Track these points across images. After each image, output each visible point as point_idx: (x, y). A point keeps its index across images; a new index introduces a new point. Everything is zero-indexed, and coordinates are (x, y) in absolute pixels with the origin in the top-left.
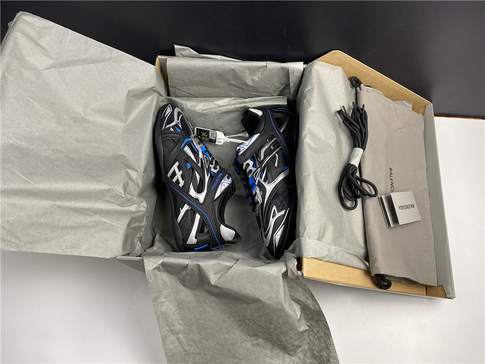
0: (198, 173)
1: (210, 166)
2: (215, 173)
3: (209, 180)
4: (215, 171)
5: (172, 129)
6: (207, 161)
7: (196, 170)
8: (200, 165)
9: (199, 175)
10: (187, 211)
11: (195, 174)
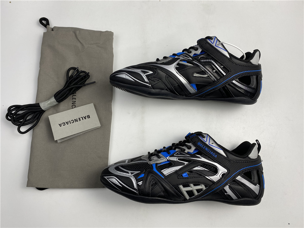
0: (195, 167)
1: (186, 152)
2: (195, 149)
3: (205, 158)
4: (193, 148)
5: (140, 183)
6: (181, 154)
7: (192, 168)
8: (186, 163)
9: (197, 166)
10: (230, 187)
11: (196, 170)
